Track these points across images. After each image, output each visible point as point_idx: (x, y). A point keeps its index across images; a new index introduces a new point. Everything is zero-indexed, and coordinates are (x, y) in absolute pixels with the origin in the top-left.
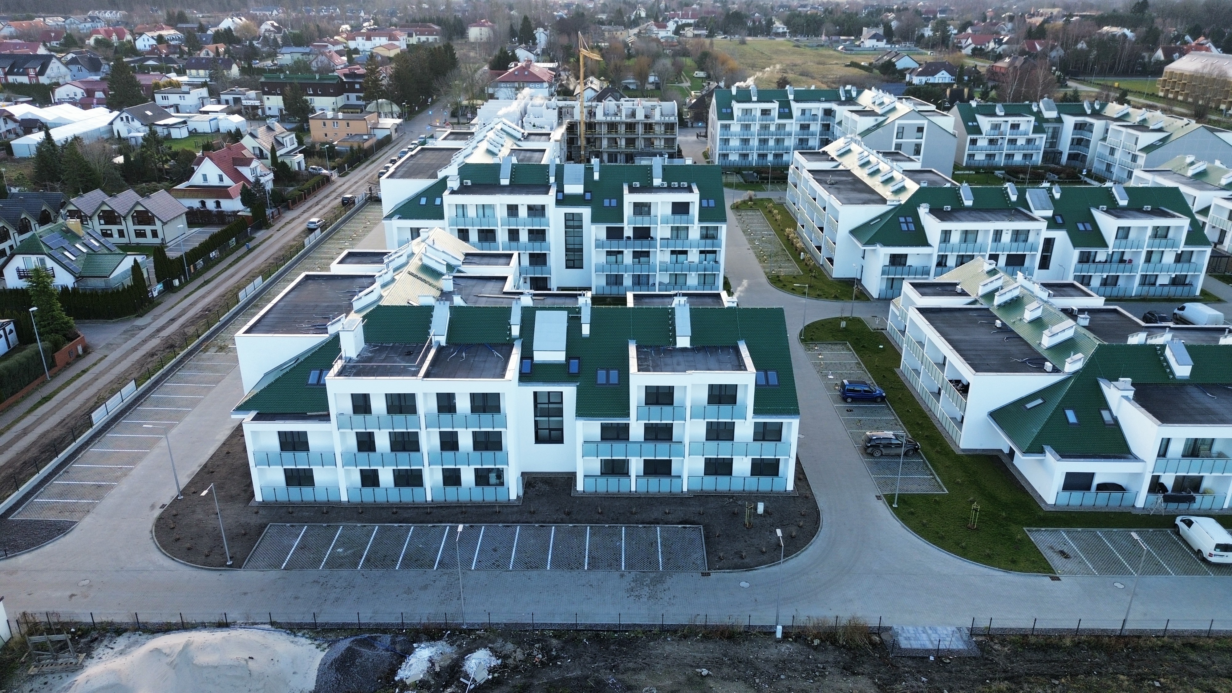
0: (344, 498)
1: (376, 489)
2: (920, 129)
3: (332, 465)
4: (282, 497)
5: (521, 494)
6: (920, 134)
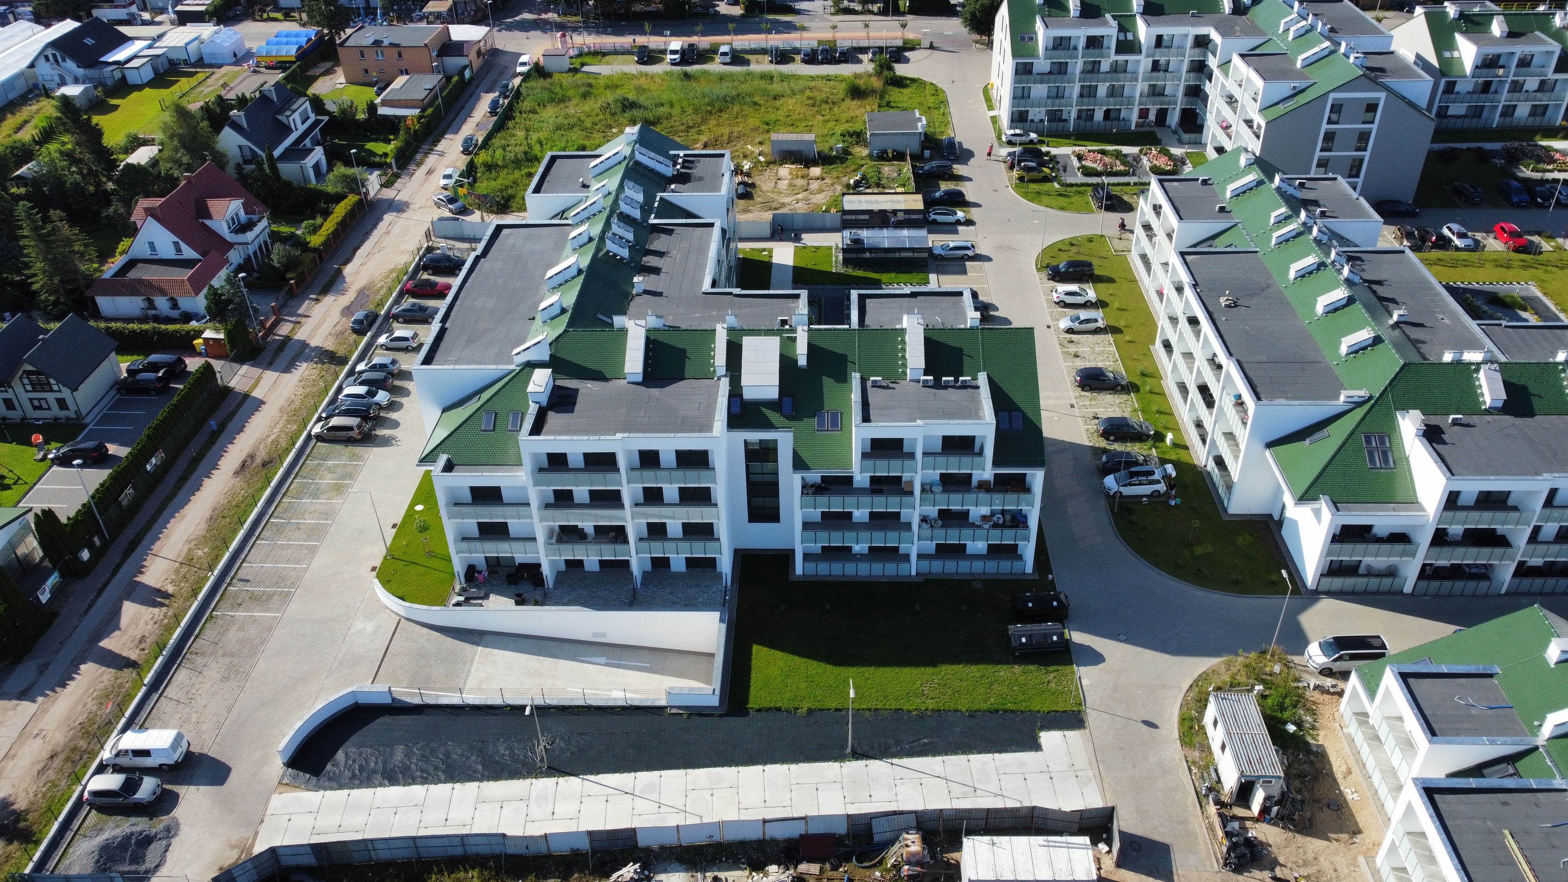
2: (1372, 107)
6: (1369, 116)
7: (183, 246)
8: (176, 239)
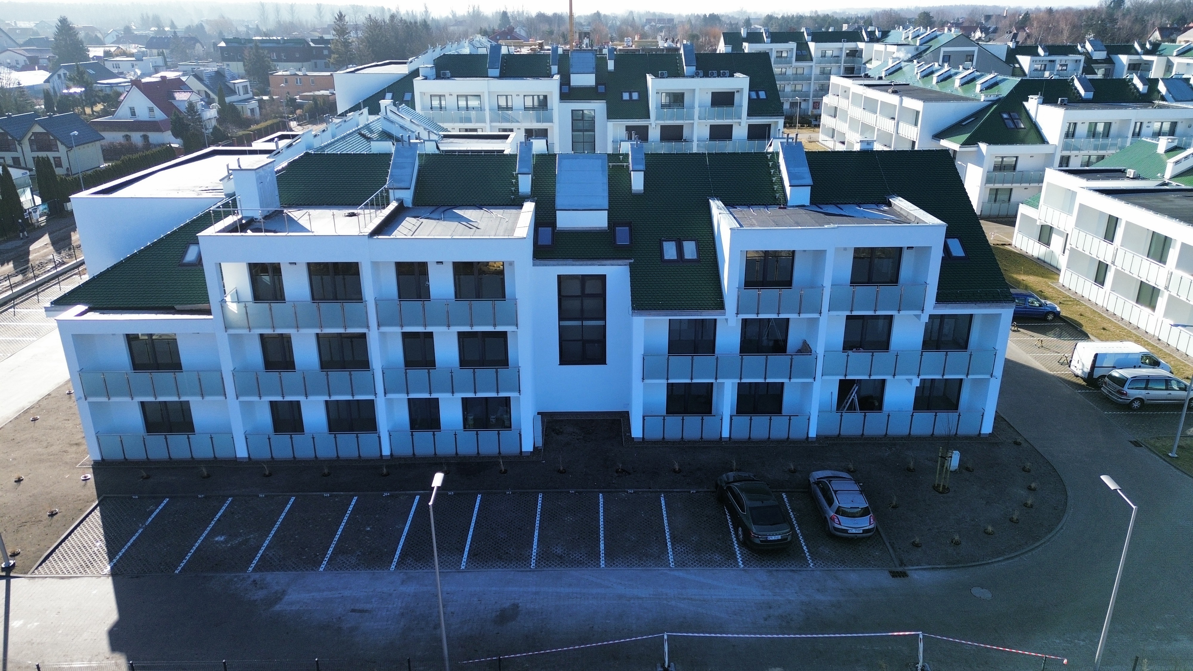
0: (242, 452)
1: (297, 437)
3: (220, 395)
4: (136, 453)
5: (540, 444)
7: (156, 109)
8: (151, 104)
